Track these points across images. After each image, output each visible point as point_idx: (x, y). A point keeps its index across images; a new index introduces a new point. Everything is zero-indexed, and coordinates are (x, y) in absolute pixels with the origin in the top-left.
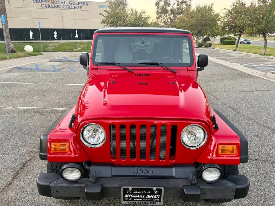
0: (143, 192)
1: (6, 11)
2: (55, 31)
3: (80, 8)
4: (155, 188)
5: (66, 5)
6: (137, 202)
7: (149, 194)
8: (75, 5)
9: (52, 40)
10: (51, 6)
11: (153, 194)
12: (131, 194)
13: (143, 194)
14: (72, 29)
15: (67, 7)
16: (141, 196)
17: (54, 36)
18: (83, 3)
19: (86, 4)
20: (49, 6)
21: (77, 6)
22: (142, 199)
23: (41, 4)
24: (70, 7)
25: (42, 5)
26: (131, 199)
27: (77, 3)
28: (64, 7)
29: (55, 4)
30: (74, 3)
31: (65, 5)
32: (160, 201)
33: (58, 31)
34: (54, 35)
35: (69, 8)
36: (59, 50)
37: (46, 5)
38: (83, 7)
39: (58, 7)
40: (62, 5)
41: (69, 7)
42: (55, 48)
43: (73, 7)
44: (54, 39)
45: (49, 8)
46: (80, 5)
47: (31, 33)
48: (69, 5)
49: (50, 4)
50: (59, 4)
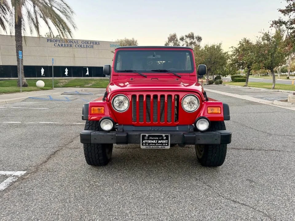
0: (155, 138)
1: (22, 48)
2: (66, 68)
3: (92, 47)
4: (164, 135)
5: (78, 44)
6: (151, 146)
7: (160, 140)
8: (87, 44)
9: (62, 77)
10: (64, 45)
11: (163, 139)
12: (148, 140)
13: (156, 140)
14: (83, 67)
15: (79, 46)
16: (154, 142)
17: (65, 74)
18: (95, 43)
19: (97, 44)
20: (62, 45)
21: (89, 45)
22: (155, 143)
23: (54, 43)
24: (83, 46)
25: (56, 45)
26: (147, 144)
27: (89, 43)
28: (77, 46)
29: (67, 43)
30: (86, 43)
31: (77, 44)
32: (168, 145)
33: (69, 68)
34: (65, 72)
35: (81, 47)
36: (69, 86)
37: (59, 44)
38: (95, 46)
39: (71, 46)
40: (75, 44)
41: (81, 46)
42: (66, 85)
43: (85, 46)
44: (65, 76)
45: (62, 47)
46: (92, 44)
47: (43, 71)
48: (81, 44)
49: (63, 43)
50: (72, 43)
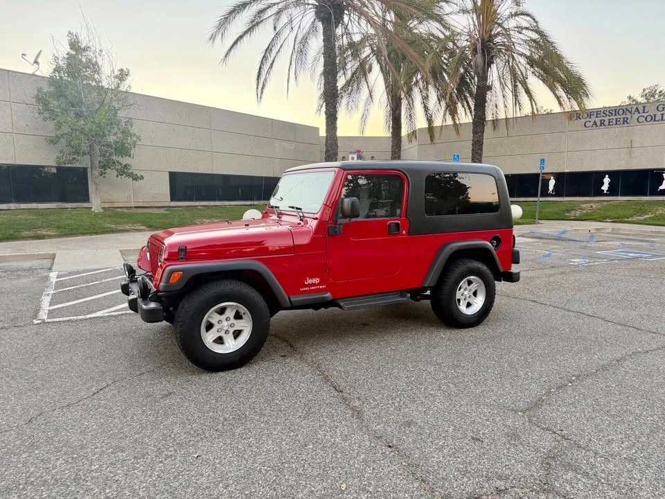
2: (607, 176)
5: (645, 115)
10: (606, 123)
14: (652, 170)
15: (649, 119)
17: (603, 188)
20: (602, 123)
23: (583, 121)
24: (658, 118)
25: (588, 124)
28: (643, 119)
29: (618, 117)
31: (643, 115)
35: (655, 120)
37: (595, 122)
39: (625, 121)
40: (637, 115)
41: (653, 118)
45: (603, 127)
47: (552, 183)
48: (656, 112)
49: (606, 119)
50: (629, 115)
